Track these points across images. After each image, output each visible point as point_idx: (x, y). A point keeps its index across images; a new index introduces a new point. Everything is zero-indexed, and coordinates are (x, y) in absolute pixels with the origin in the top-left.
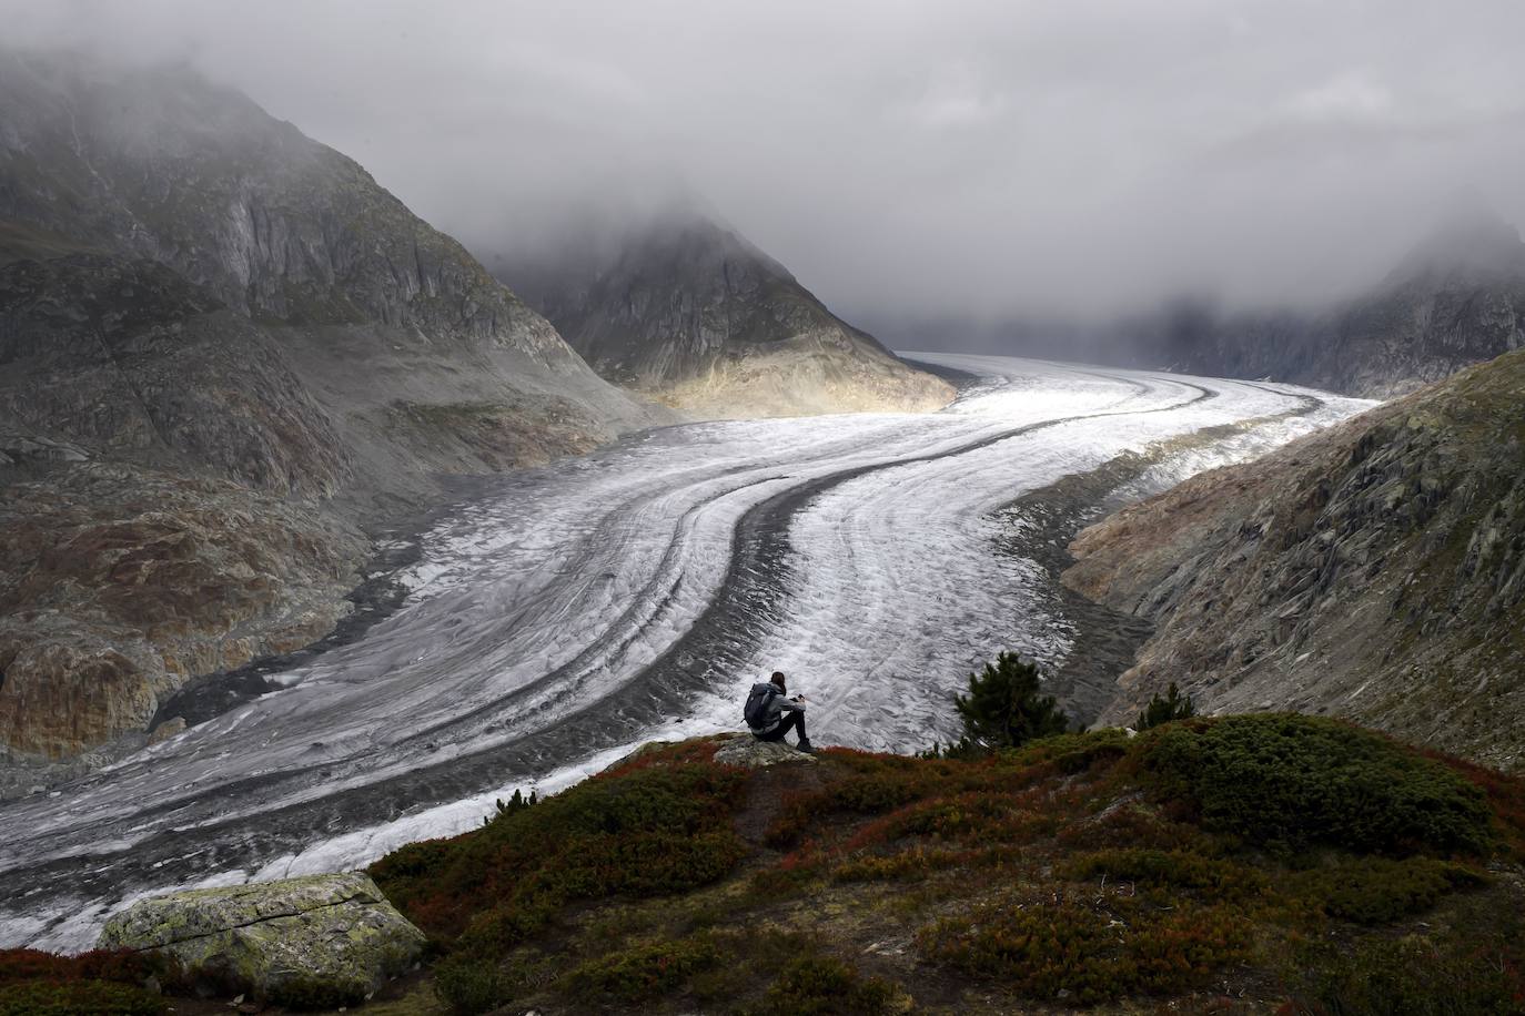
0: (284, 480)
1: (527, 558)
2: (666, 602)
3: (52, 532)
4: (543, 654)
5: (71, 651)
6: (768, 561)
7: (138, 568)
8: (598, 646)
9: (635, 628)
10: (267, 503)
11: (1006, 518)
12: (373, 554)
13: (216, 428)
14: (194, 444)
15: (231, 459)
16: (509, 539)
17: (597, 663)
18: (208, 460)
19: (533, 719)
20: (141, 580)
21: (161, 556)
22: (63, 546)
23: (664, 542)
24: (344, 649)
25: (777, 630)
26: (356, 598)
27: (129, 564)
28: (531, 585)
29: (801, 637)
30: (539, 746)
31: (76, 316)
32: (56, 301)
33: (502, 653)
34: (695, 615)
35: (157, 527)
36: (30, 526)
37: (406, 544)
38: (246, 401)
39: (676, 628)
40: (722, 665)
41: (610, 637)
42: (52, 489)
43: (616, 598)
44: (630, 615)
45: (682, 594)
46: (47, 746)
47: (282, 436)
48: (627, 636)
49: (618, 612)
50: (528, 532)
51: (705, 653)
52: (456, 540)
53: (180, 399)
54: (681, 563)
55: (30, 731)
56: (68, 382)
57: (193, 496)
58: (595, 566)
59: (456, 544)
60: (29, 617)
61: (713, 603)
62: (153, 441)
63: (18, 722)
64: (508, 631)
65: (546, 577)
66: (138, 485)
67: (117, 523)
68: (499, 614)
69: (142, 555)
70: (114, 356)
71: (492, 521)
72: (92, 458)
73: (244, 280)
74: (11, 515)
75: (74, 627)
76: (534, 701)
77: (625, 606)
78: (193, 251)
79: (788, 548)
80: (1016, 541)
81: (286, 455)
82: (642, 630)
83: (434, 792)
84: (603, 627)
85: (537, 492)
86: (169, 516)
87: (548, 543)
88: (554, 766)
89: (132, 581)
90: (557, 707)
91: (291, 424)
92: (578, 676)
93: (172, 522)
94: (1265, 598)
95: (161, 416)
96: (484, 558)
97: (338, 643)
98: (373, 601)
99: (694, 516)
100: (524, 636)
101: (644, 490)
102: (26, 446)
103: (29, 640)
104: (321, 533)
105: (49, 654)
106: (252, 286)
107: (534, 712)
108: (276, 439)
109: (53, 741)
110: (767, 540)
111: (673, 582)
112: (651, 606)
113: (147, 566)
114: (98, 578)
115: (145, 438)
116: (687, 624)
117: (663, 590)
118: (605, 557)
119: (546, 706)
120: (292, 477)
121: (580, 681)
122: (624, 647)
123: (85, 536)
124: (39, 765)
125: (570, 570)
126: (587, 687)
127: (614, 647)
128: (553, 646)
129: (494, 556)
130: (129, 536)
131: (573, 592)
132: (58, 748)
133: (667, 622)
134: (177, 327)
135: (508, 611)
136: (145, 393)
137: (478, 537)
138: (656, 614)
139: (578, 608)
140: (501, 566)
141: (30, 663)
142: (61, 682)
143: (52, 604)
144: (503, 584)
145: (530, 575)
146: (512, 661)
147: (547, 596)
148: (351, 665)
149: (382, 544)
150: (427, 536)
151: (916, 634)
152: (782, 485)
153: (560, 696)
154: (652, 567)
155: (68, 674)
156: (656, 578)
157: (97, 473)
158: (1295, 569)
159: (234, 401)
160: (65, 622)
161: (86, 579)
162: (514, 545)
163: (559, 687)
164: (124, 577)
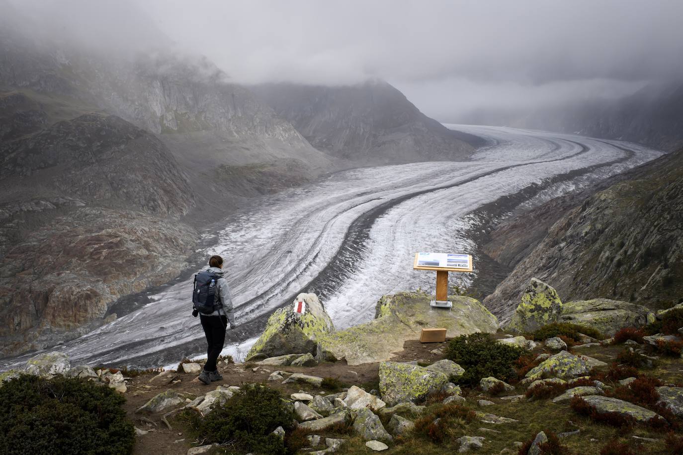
0: (165, 209)
1: (260, 243)
2: (310, 264)
3: (68, 239)
4: (256, 288)
5: (74, 288)
6: (357, 243)
7: (101, 253)
8: (278, 284)
9: (295, 276)
10: (155, 222)
11: (466, 220)
12: (199, 241)
13: (137, 190)
14: (128, 196)
15: (143, 202)
16: (254, 234)
17: (276, 292)
18: (134, 203)
19: (246, 317)
20: (102, 258)
21: (110, 248)
22: (72, 245)
23: (317, 234)
25: (353, 276)
26: (189, 261)
27: (98, 252)
28: (258, 256)
29: (362, 279)
30: (244, 329)
31: (82, 145)
32: (74, 139)
33: (240, 287)
34: (320, 270)
35: (110, 236)
36: (60, 237)
37: (213, 236)
38: (150, 177)
39: (311, 276)
40: (325, 293)
41: (283, 280)
42: (70, 219)
43: (290, 262)
44: (294, 270)
45: (317, 260)
46: (65, 325)
47: (165, 191)
48: (291, 280)
49: (289, 268)
50: (263, 230)
51: (320, 288)
52: (233, 234)
53: (122, 178)
54: (320, 246)
55: (58, 319)
56: (78, 173)
57: (124, 221)
58: (285, 247)
59: (233, 236)
60: (59, 275)
62: (112, 196)
63: (54, 316)
64: (245, 277)
65: (265, 252)
66: (104, 216)
67: (93, 235)
68: (243, 269)
69: (103, 248)
70: (97, 161)
71: (250, 224)
72: (87, 205)
73: (159, 114)
74: (54, 231)
75: (75, 278)
76: (248, 309)
77: (293, 266)
78: (137, 103)
79: (368, 237)
81: (166, 199)
82: (297, 277)
83: (200, 349)
84: (282, 276)
86: (114, 231)
87: (270, 235)
88: (248, 338)
89: (99, 259)
90: (256, 312)
91: (169, 185)
92: (267, 298)
93: (115, 233)
94: (537, 270)
95: (115, 185)
96: (242, 243)
97: (180, 281)
98: (196, 262)
99: (334, 220)
100: (250, 280)
101: (318, 206)
102: (61, 201)
103: (58, 284)
104: (177, 233)
105: (65, 289)
106: (162, 116)
107: (247, 313)
108: (162, 192)
109: (67, 323)
111: (315, 254)
112: (304, 266)
113: (105, 252)
114: (85, 257)
115: (108, 195)
116: (316, 274)
117: (310, 258)
118: (290, 243)
119: (252, 311)
120: (168, 208)
121: (268, 300)
122: (288, 284)
123: (81, 241)
124: (62, 333)
125: (275, 248)
126: (270, 303)
127: (285, 285)
128: (261, 284)
129: (246, 242)
130: (98, 240)
131: (273, 260)
132: (69, 326)
133: (308, 273)
134: (123, 147)
135: (247, 267)
136: (109, 176)
137: (243, 233)
138: (305, 269)
139: (274, 267)
140: (248, 246)
141: (58, 293)
142: (70, 300)
143: (67, 269)
144: (247, 256)
145: (259, 251)
146: (243, 291)
147: (263, 260)
148: (182, 291)
149: (204, 235)
150: (222, 232)
151: (408, 278)
153: (259, 307)
154: (308, 247)
155: (72, 297)
156: (309, 252)
157: (88, 212)
158: (549, 258)
159: (145, 177)
160: (72, 276)
161: (81, 257)
162: (255, 237)
163: (259, 302)
164: (95, 257)
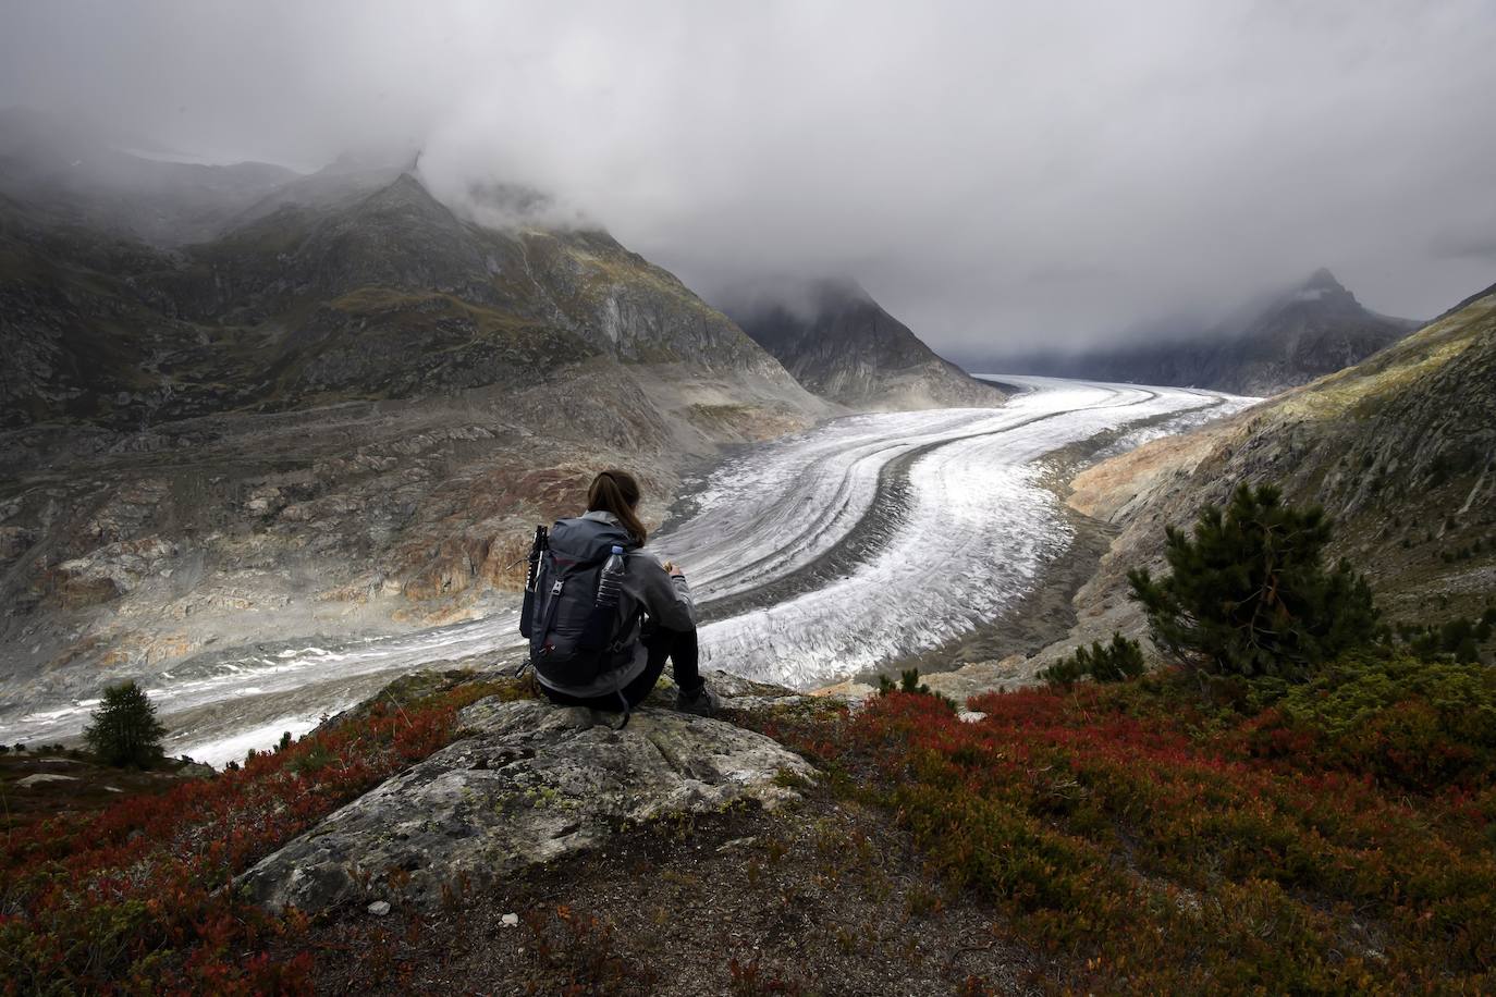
0: (635, 446)
1: (765, 489)
2: (840, 513)
3: (514, 474)
4: (773, 541)
5: (523, 537)
6: (898, 490)
7: (558, 493)
8: (802, 537)
9: (823, 527)
10: (625, 459)
11: (1034, 467)
12: (682, 486)
13: (598, 419)
14: (588, 426)
15: (607, 435)
16: (755, 478)
17: (802, 546)
18: (595, 436)
19: (767, 576)
20: (560, 499)
21: (570, 486)
22: (519, 481)
23: (840, 480)
24: (668, 536)
25: (902, 529)
26: (672, 509)
27: (553, 491)
28: (767, 503)
29: (916, 533)
30: (770, 591)
31: (526, 360)
32: (515, 352)
33: (750, 540)
34: (856, 520)
35: (569, 471)
36: (503, 471)
37: (700, 481)
38: (615, 404)
39: (845, 527)
40: (871, 548)
41: (809, 531)
42: (514, 451)
43: (813, 510)
44: (820, 520)
45: (849, 509)
46: (511, 586)
47: (634, 422)
48: (819, 531)
49: (814, 518)
50: (765, 474)
51: (862, 541)
52: (726, 479)
53: (579, 403)
54: (848, 492)
55: (502, 578)
56: (522, 394)
57: (587, 455)
58: (801, 493)
59: (727, 481)
60: (502, 519)
61: (866, 513)
62: (566, 426)
63: (496, 573)
64: (754, 528)
65: (775, 499)
66: (558, 449)
67: (547, 469)
68: (749, 519)
69: (560, 486)
70: (546, 380)
71: (746, 468)
72: (534, 434)
73: (614, 340)
74: (492, 464)
75: (525, 524)
76: (767, 566)
77: (818, 514)
78: (587, 324)
79: (908, 483)
80: (1040, 480)
81: (636, 433)
82: (827, 528)
83: (713, 615)
84: (806, 526)
85: (771, 453)
86: (574, 465)
87: (776, 480)
88: (778, 602)
89: (554, 500)
90: (780, 570)
91: (639, 416)
92: (791, 553)
93: (575, 469)
94: (1191, 514)
95: (570, 412)
96: (742, 488)
97: (663, 534)
98: (682, 511)
99: (856, 465)
100: (762, 531)
101: (829, 451)
102: (501, 429)
103: (502, 530)
104: (654, 474)
105: (512, 538)
106: (619, 342)
107: (767, 572)
108: (630, 424)
109: (514, 583)
110: (897, 478)
111: (844, 501)
112: (832, 515)
113: (563, 492)
114: (537, 498)
115: (561, 424)
116: (852, 525)
117: (839, 506)
118: (808, 488)
119: (774, 569)
120: (639, 445)
121: (793, 556)
122: (817, 537)
123: (531, 476)
124: (506, 596)
125: (788, 495)
126: (796, 559)
127: (812, 537)
128: (778, 536)
129: (747, 487)
130: (554, 475)
131: (789, 507)
132: (516, 587)
133: (841, 524)
134: (578, 365)
135: (754, 517)
136: (562, 400)
137: (739, 477)
138: (835, 519)
139: (792, 515)
140: (750, 493)
141: (502, 543)
142: (518, 553)
143: (514, 512)
144: (752, 503)
145: (766, 497)
146: (756, 543)
147: (775, 508)
148: (670, 545)
149: (687, 480)
150: (711, 476)
151: (981, 532)
152: (906, 449)
153: (782, 564)
154: (833, 493)
155: (521, 549)
156: (835, 499)
157: (537, 442)
158: (1210, 497)
159: (609, 404)
160: (520, 521)
161: (532, 498)
162: (758, 481)
163: (781, 558)
164: (551, 498)
